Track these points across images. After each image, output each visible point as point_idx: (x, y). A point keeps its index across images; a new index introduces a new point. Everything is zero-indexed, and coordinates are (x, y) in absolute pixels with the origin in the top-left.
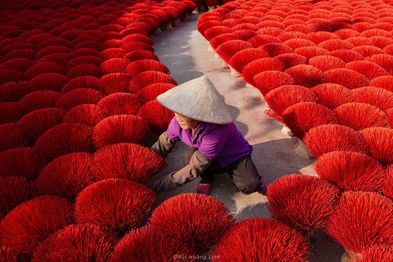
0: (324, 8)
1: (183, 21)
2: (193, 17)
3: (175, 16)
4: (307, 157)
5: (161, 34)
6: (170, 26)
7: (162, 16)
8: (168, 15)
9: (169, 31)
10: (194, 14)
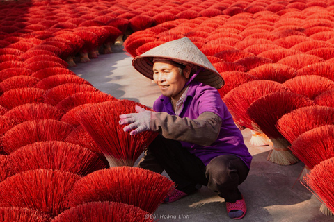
0: (295, 17)
1: (104, 54)
2: (117, 49)
3: (93, 42)
4: (286, 163)
5: (74, 66)
6: (86, 56)
7: (76, 41)
8: (84, 40)
9: (84, 62)
10: (118, 45)
